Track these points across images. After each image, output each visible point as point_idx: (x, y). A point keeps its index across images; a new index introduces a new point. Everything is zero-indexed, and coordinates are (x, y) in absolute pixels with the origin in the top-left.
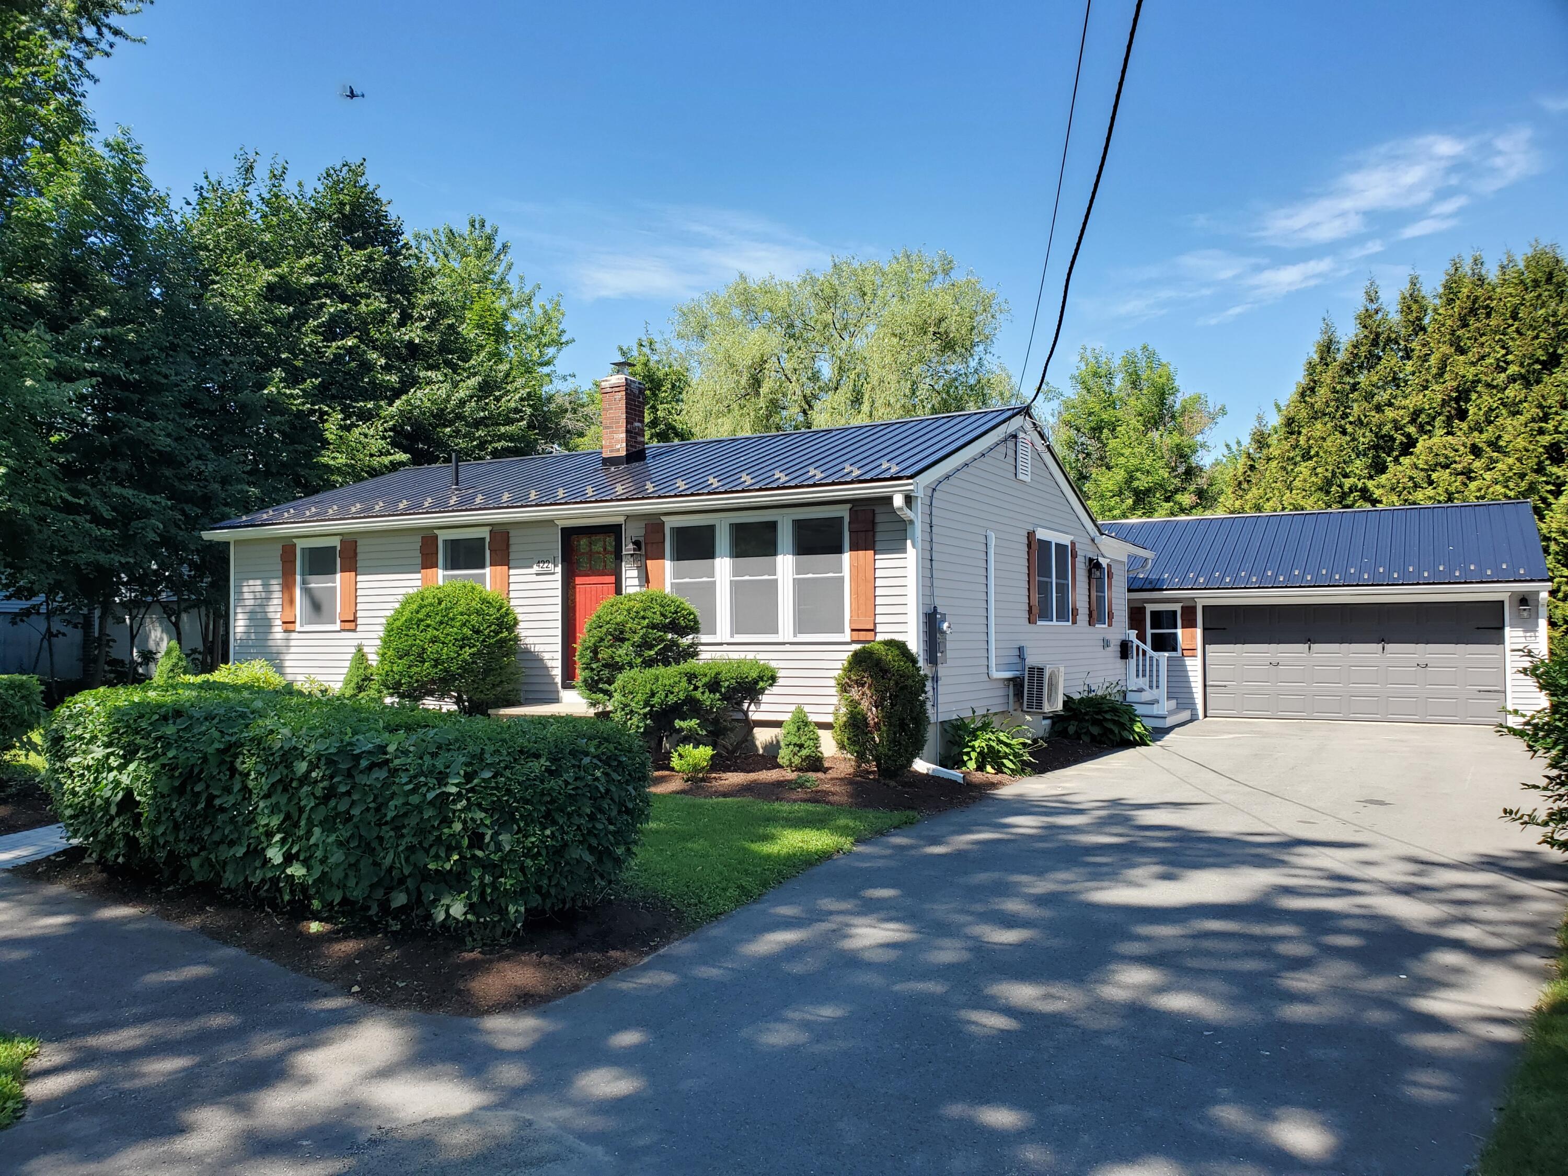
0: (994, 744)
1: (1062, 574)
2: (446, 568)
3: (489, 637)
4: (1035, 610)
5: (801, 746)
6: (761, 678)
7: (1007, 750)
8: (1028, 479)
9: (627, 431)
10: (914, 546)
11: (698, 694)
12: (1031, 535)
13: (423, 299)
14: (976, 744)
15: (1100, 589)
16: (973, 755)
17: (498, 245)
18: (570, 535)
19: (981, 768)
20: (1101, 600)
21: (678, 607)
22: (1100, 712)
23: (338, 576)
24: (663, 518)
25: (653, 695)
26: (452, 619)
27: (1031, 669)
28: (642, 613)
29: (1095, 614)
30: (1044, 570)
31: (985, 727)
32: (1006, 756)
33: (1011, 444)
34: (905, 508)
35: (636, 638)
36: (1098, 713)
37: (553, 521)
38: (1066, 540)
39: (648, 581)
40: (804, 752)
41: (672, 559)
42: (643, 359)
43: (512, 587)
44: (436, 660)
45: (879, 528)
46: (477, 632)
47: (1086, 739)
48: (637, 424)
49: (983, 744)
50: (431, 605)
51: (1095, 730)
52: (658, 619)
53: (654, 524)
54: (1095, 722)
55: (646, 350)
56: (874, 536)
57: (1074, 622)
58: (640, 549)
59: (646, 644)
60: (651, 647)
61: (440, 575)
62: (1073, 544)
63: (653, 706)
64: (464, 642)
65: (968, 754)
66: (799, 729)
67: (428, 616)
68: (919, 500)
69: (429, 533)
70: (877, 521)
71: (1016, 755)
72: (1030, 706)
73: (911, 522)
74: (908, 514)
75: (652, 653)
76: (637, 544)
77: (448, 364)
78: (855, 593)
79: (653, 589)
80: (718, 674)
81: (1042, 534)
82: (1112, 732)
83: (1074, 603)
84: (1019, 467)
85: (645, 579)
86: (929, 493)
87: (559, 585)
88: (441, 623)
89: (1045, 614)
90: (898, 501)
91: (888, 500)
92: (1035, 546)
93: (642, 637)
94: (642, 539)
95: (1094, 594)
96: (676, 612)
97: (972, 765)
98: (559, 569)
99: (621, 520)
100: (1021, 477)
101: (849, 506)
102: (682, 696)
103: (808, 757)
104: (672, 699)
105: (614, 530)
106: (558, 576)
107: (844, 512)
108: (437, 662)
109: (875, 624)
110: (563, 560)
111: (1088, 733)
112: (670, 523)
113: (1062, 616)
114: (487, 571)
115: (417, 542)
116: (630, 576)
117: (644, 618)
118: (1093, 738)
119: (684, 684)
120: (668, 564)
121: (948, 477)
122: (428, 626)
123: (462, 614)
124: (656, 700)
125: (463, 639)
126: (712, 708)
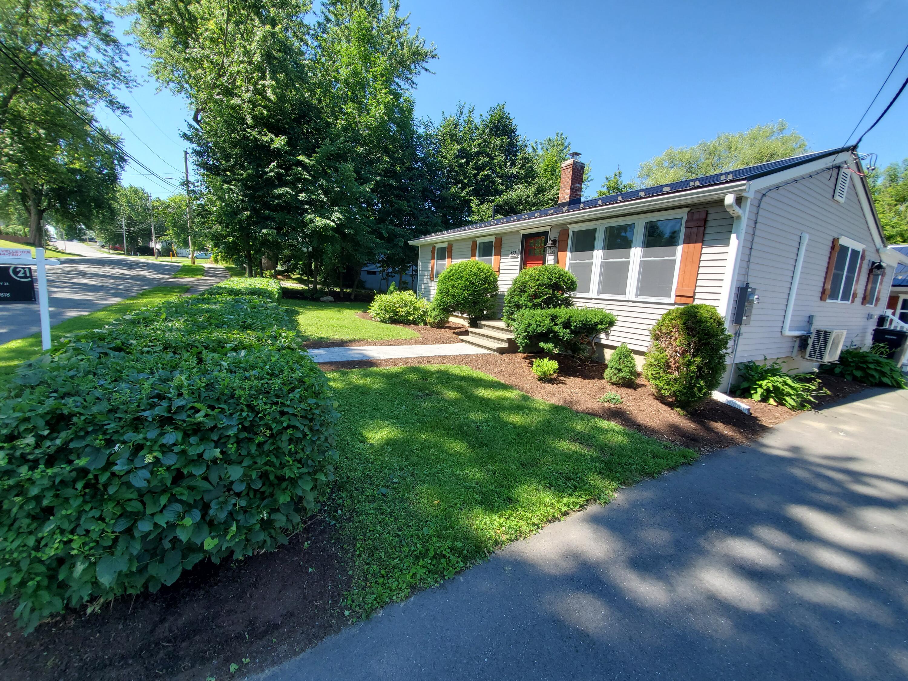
0: (780, 385)
1: (852, 270)
2: (479, 256)
3: (478, 286)
4: (828, 292)
5: (620, 370)
6: (602, 323)
7: (791, 392)
8: (842, 200)
9: (571, 189)
10: (738, 238)
11: (556, 328)
12: (835, 241)
13: (520, 156)
14: (764, 383)
15: (875, 282)
16: (760, 391)
17: (566, 144)
18: (527, 238)
19: (764, 399)
20: (873, 289)
21: (562, 275)
22: (865, 362)
23: (446, 260)
24: (569, 226)
25: (529, 326)
26: (462, 277)
27: (819, 332)
28: (537, 277)
29: (868, 298)
30: (840, 266)
31: (774, 372)
32: (789, 395)
33: (835, 171)
34: (735, 205)
35: (532, 292)
36: (862, 363)
37: (518, 231)
38: (859, 247)
39: (558, 262)
40: (621, 375)
41: (571, 251)
42: (615, 180)
43: (501, 264)
44: (453, 295)
45: (709, 224)
46: (473, 284)
47: (849, 378)
48: (577, 185)
49: (770, 385)
50: (455, 270)
51: (858, 374)
52: (546, 281)
53: (564, 230)
54: (858, 368)
55: (617, 177)
56: (704, 230)
57: (853, 302)
58: (555, 244)
59: (536, 296)
60: (539, 297)
61: (477, 259)
62: (864, 251)
63: (529, 332)
64: (465, 288)
65: (755, 389)
66: (620, 359)
67: (453, 275)
68: (749, 201)
69: (473, 240)
70: (709, 219)
71: (798, 396)
72: (812, 355)
73: (739, 218)
74: (737, 211)
75: (539, 300)
76: (554, 242)
77: (527, 182)
78: (683, 271)
79: (559, 267)
80: (570, 317)
81: (844, 241)
82: (873, 376)
83: (855, 290)
84: (837, 190)
85: (557, 261)
86: (759, 196)
87: (518, 263)
88: (457, 278)
89: (835, 295)
90: (729, 199)
91: (720, 202)
92: (837, 249)
93: (535, 291)
94: (557, 239)
95: (869, 287)
96: (559, 278)
97: (757, 397)
98: (519, 256)
99: (548, 228)
100: (837, 198)
101: (688, 209)
102: (545, 328)
103: (623, 378)
104: (539, 330)
105: (545, 234)
106: (519, 259)
107: (683, 214)
108: (454, 296)
109: (694, 293)
110: (522, 252)
111: (852, 374)
112: (573, 228)
113: (845, 297)
114: (493, 257)
115: (470, 244)
116: (550, 259)
117: (538, 280)
118: (855, 378)
119: (548, 321)
120: (568, 254)
121: (778, 187)
122: (452, 279)
123: (467, 274)
124: (530, 329)
125: (465, 287)
126: (563, 338)
